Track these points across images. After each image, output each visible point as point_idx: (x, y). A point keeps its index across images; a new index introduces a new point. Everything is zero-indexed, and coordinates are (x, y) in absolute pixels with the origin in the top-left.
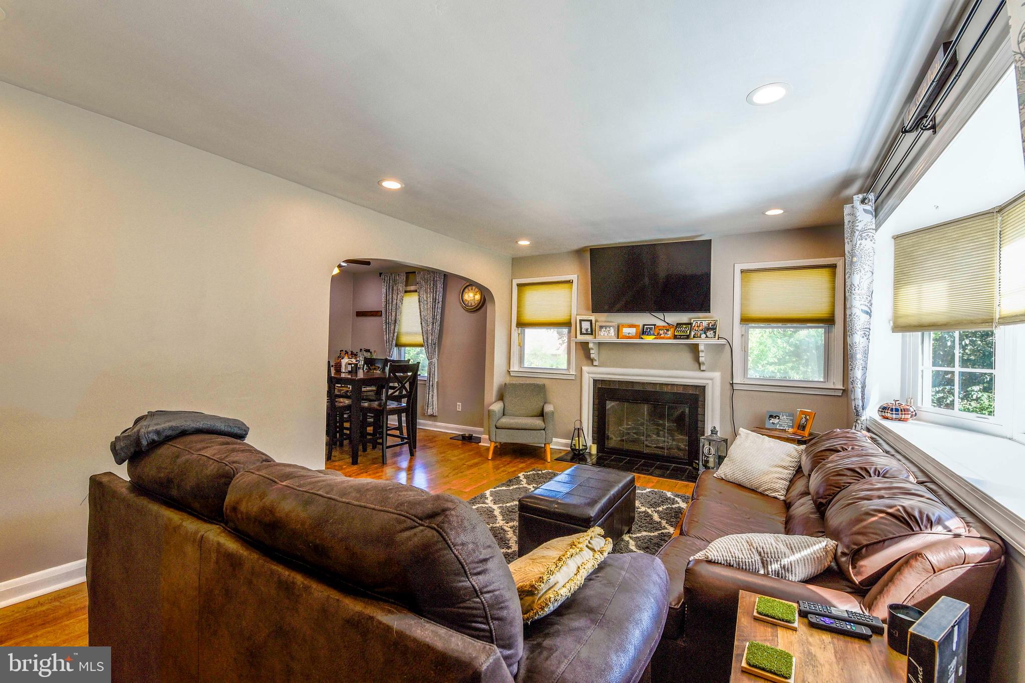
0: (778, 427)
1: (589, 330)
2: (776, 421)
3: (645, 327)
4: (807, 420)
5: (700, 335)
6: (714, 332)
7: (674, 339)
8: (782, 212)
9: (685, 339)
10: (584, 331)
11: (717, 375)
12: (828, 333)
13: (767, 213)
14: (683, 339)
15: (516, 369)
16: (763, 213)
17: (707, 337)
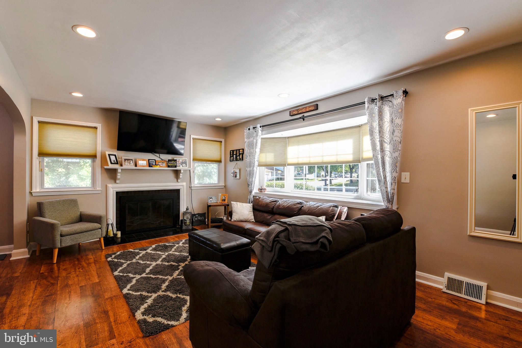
0: (212, 202)
1: (116, 161)
2: (211, 200)
3: (150, 160)
4: (225, 197)
5: (180, 166)
6: (186, 164)
7: (168, 167)
8: (221, 120)
9: (174, 167)
10: (113, 162)
11: (184, 184)
12: (219, 166)
13: (216, 119)
14: (173, 167)
15: (38, 190)
16: (215, 119)
17: (183, 166)
